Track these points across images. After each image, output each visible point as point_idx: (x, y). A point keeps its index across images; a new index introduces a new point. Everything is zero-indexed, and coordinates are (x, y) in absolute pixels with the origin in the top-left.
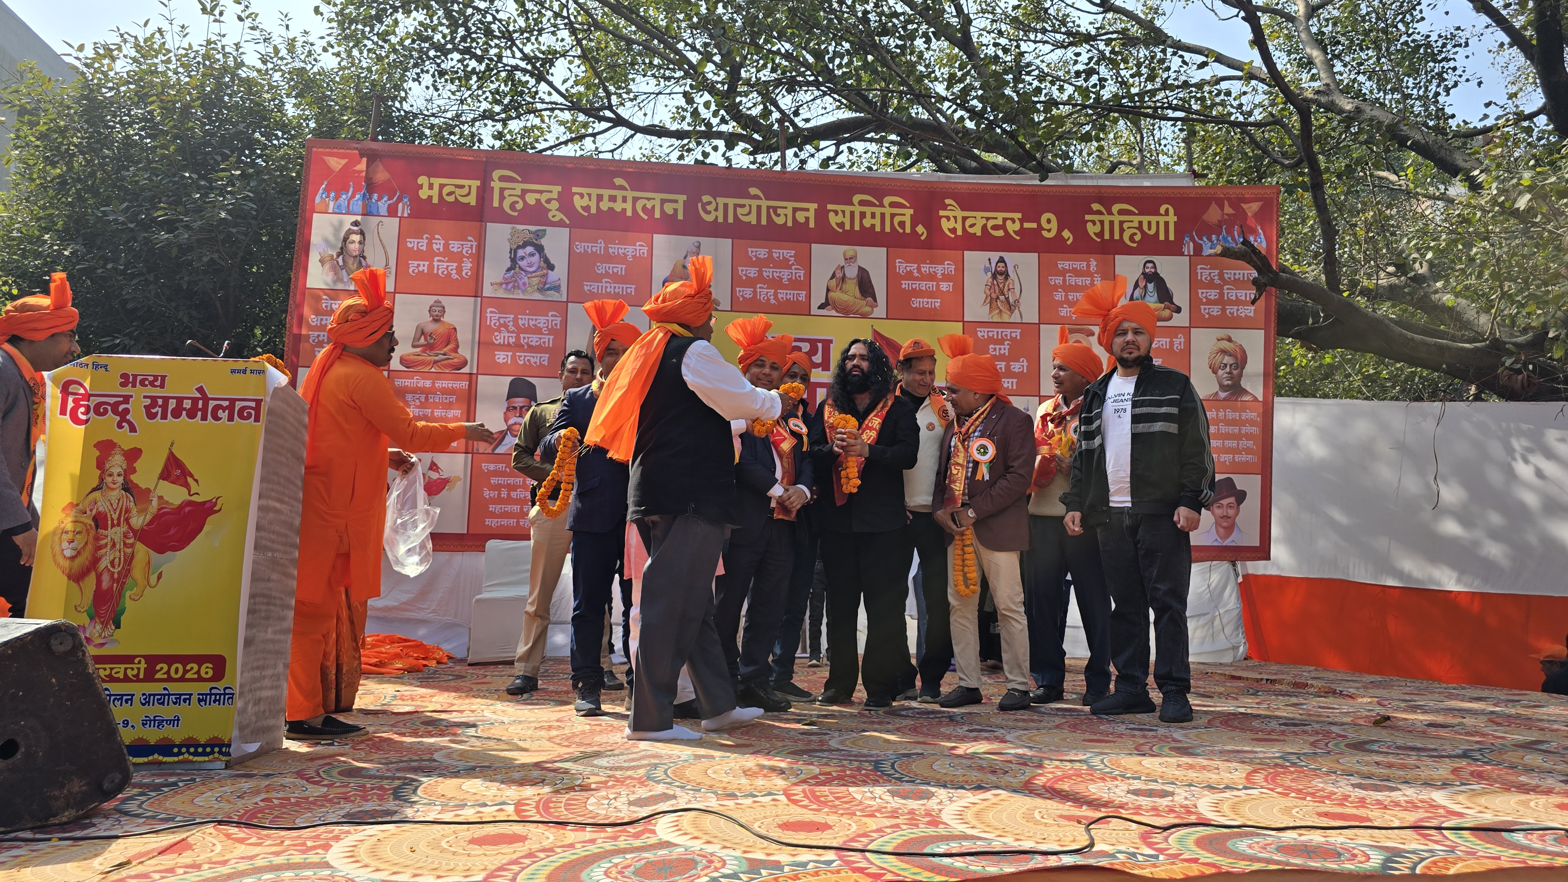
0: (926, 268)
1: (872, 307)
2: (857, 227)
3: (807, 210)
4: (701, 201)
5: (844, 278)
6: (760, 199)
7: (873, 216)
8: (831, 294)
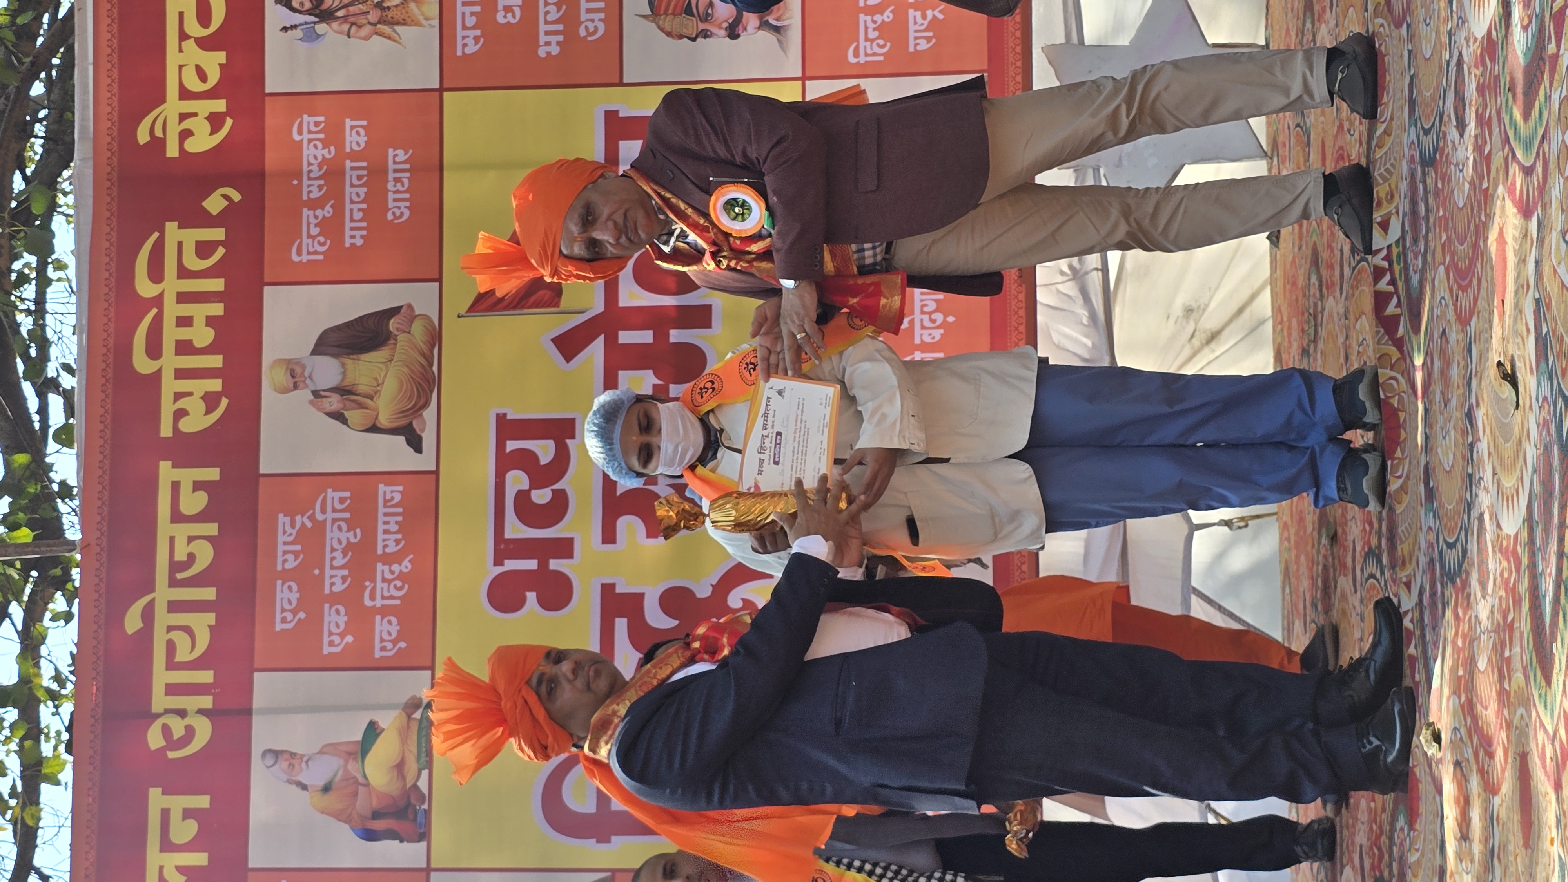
0: (312, 189)
1: (412, 318)
2: (216, 361)
3: (176, 486)
4: (162, 751)
5: (343, 391)
6: (151, 605)
7: (184, 322)
8: (384, 421)
